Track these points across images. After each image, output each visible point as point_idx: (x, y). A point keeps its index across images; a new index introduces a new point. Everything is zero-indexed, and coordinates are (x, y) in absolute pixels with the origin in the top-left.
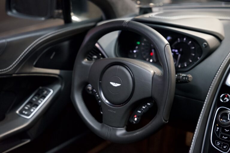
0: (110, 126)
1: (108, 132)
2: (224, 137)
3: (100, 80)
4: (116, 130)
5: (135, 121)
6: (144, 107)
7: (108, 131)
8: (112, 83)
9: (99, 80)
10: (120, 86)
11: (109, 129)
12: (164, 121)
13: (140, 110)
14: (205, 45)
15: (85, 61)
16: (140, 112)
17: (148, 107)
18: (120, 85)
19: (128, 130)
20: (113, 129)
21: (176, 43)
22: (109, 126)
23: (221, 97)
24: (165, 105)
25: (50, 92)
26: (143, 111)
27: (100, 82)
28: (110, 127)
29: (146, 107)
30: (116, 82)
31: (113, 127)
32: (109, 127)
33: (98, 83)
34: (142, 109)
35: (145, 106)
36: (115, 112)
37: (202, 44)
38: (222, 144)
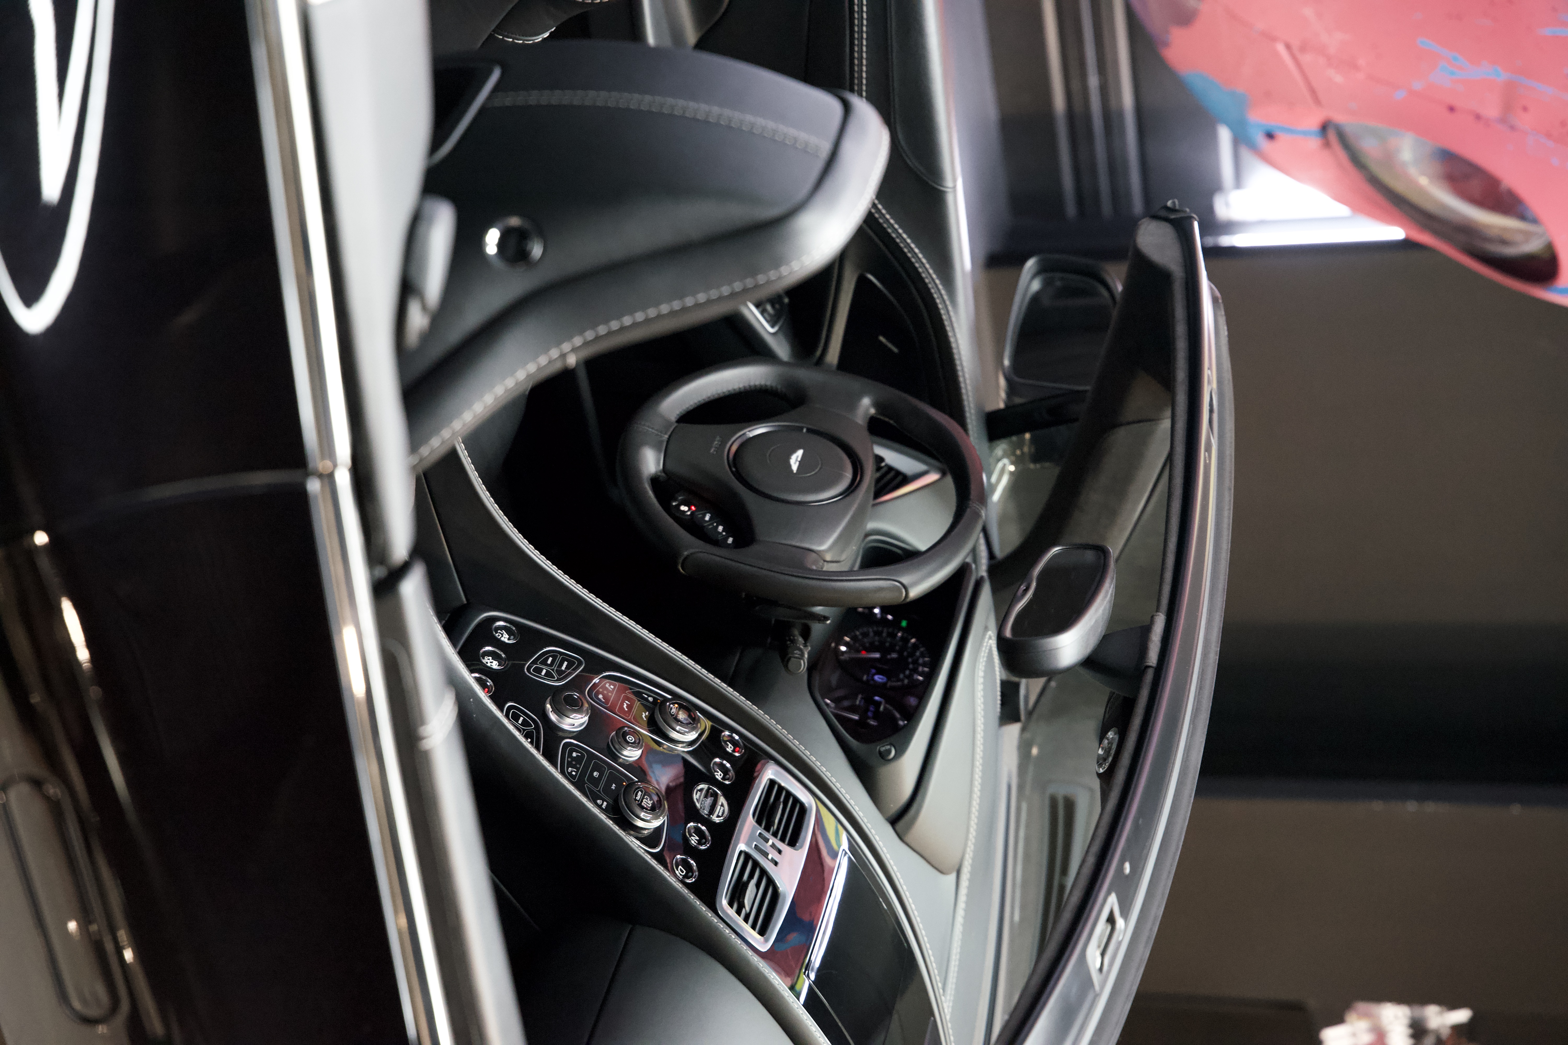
0: (670, 436)
1: (652, 428)
2: (627, 704)
3: (809, 431)
4: (657, 447)
5: (678, 506)
6: (720, 528)
7: (657, 430)
8: (800, 452)
9: (810, 427)
10: (792, 471)
11: (661, 432)
12: (686, 553)
13: (711, 518)
14: (889, 752)
15: (866, 405)
16: (707, 518)
17: (720, 537)
18: (795, 472)
19: (655, 481)
20: (661, 442)
21: (898, 715)
22: (669, 433)
23: (725, 762)
24: (731, 560)
25: (773, 326)
26: (709, 525)
27: (805, 430)
28: (667, 436)
29: (721, 533)
30: (801, 463)
31: (668, 442)
32: (666, 434)
33: (803, 425)
34: (715, 524)
35: (723, 531)
36: (712, 451)
37: (891, 744)
38: (610, 694)
